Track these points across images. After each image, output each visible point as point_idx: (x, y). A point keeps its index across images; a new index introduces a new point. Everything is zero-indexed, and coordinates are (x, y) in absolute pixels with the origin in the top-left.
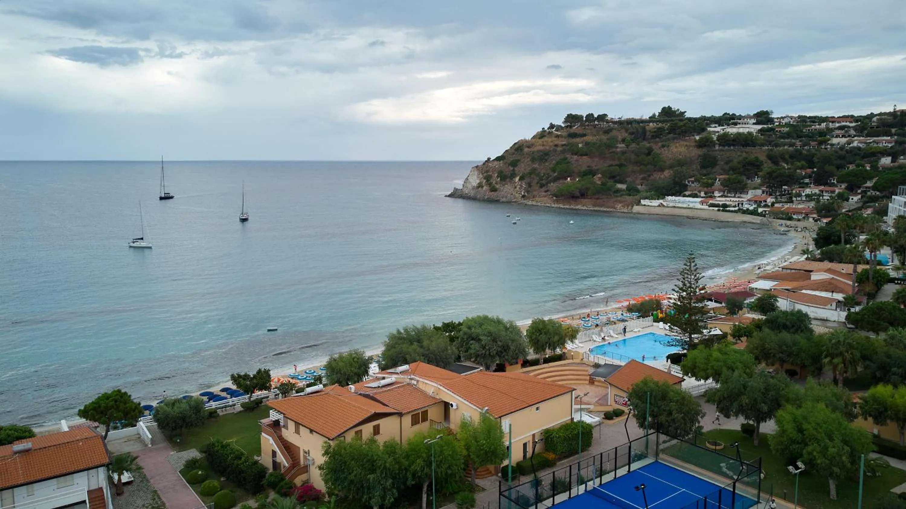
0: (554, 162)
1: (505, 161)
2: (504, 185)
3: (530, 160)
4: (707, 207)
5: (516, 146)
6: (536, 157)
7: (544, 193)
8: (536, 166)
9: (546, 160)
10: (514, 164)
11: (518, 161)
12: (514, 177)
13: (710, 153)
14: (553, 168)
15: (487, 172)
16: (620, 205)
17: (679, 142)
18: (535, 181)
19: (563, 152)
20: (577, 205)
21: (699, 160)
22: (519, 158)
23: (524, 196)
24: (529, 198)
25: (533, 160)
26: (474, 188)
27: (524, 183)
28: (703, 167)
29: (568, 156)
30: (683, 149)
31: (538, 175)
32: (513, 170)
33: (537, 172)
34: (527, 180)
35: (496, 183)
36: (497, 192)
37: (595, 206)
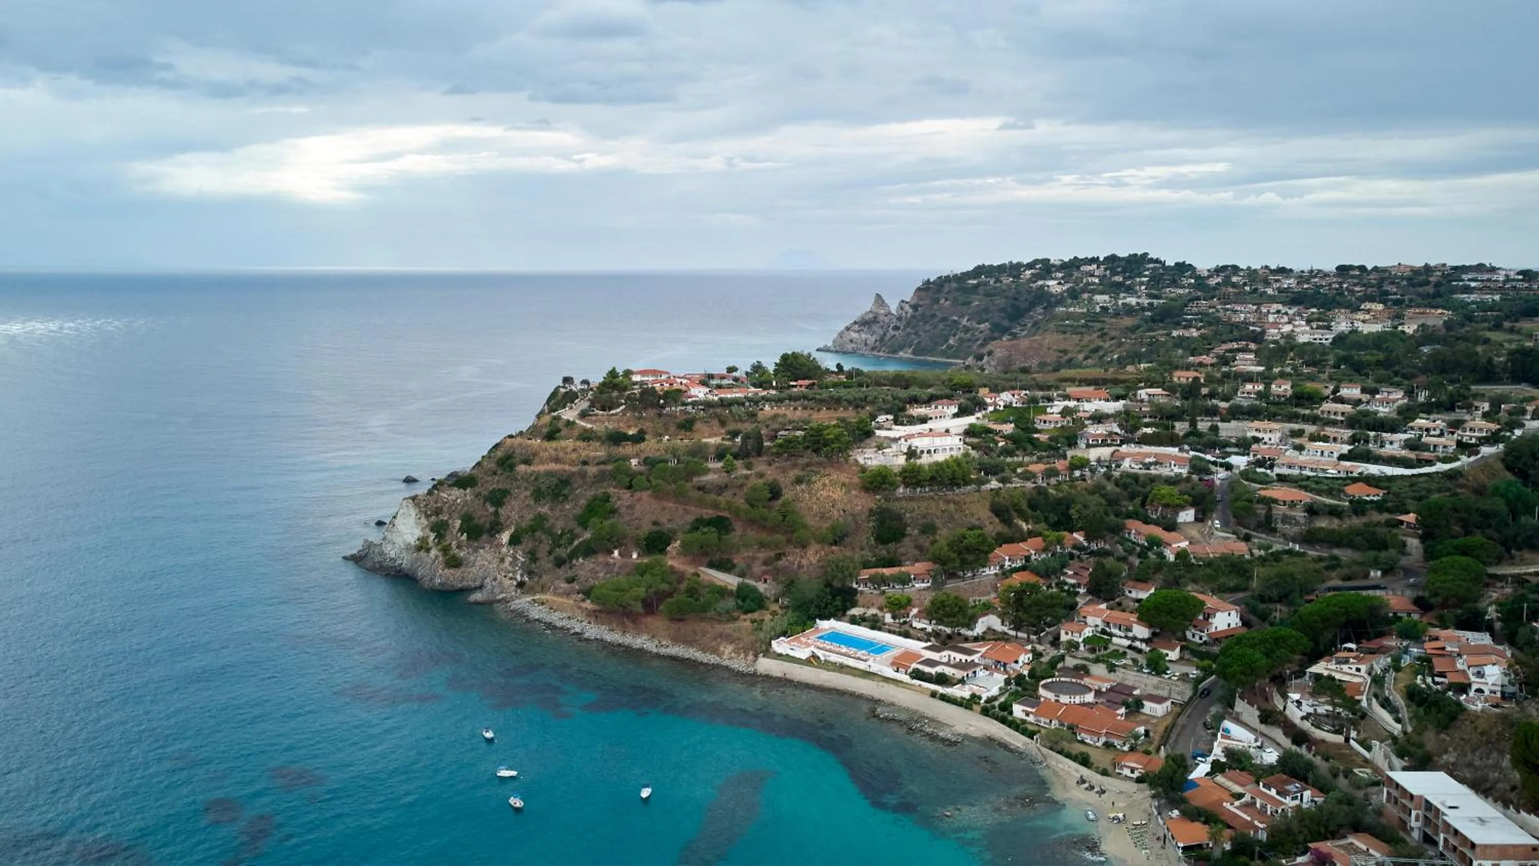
0: (583, 502)
1: (477, 489)
2: (476, 550)
3: (532, 495)
4: (906, 678)
5: (500, 454)
6: (543, 488)
7: (565, 585)
8: (544, 510)
9: (566, 497)
10: (498, 498)
11: (505, 493)
12: (498, 532)
13: (891, 505)
14: (581, 516)
15: (438, 511)
16: (730, 648)
17: (829, 475)
18: (545, 548)
19: (601, 477)
20: (639, 634)
21: (871, 524)
22: (508, 487)
23: (521, 585)
24: (531, 591)
25: (538, 495)
26: (408, 547)
27: (520, 553)
28: (881, 539)
29: (611, 490)
30: (838, 494)
31: (550, 532)
32: (496, 514)
33: (547, 525)
34: (527, 544)
35: (459, 547)
36: (462, 569)
37: (676, 640)
